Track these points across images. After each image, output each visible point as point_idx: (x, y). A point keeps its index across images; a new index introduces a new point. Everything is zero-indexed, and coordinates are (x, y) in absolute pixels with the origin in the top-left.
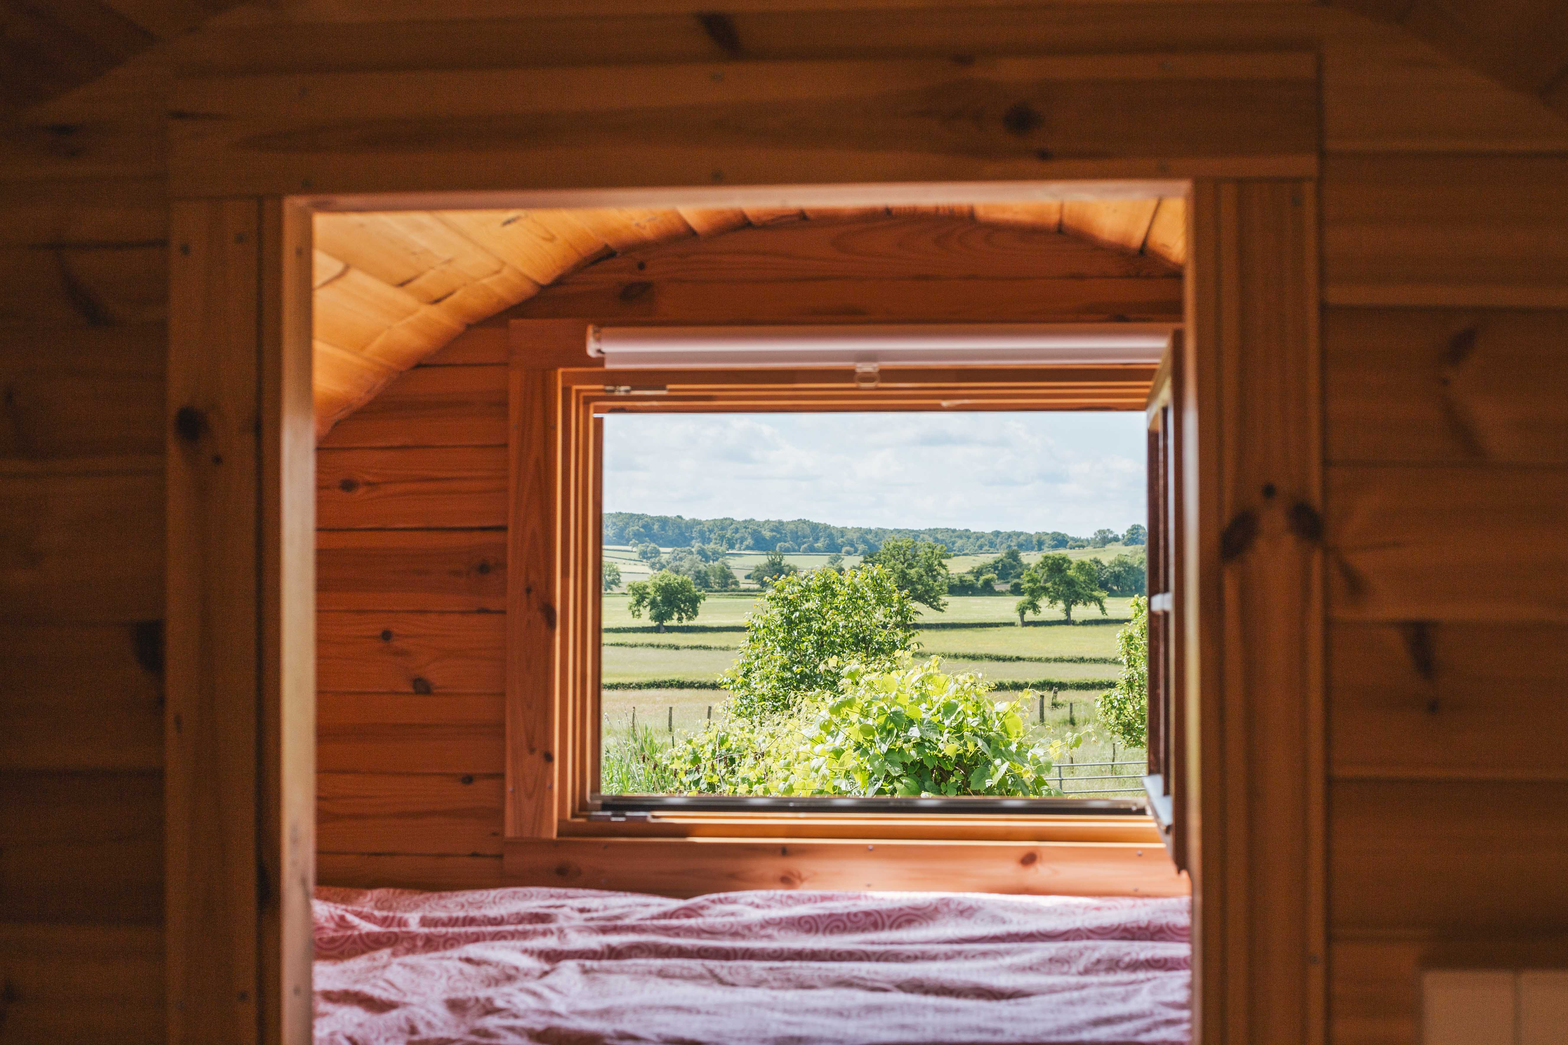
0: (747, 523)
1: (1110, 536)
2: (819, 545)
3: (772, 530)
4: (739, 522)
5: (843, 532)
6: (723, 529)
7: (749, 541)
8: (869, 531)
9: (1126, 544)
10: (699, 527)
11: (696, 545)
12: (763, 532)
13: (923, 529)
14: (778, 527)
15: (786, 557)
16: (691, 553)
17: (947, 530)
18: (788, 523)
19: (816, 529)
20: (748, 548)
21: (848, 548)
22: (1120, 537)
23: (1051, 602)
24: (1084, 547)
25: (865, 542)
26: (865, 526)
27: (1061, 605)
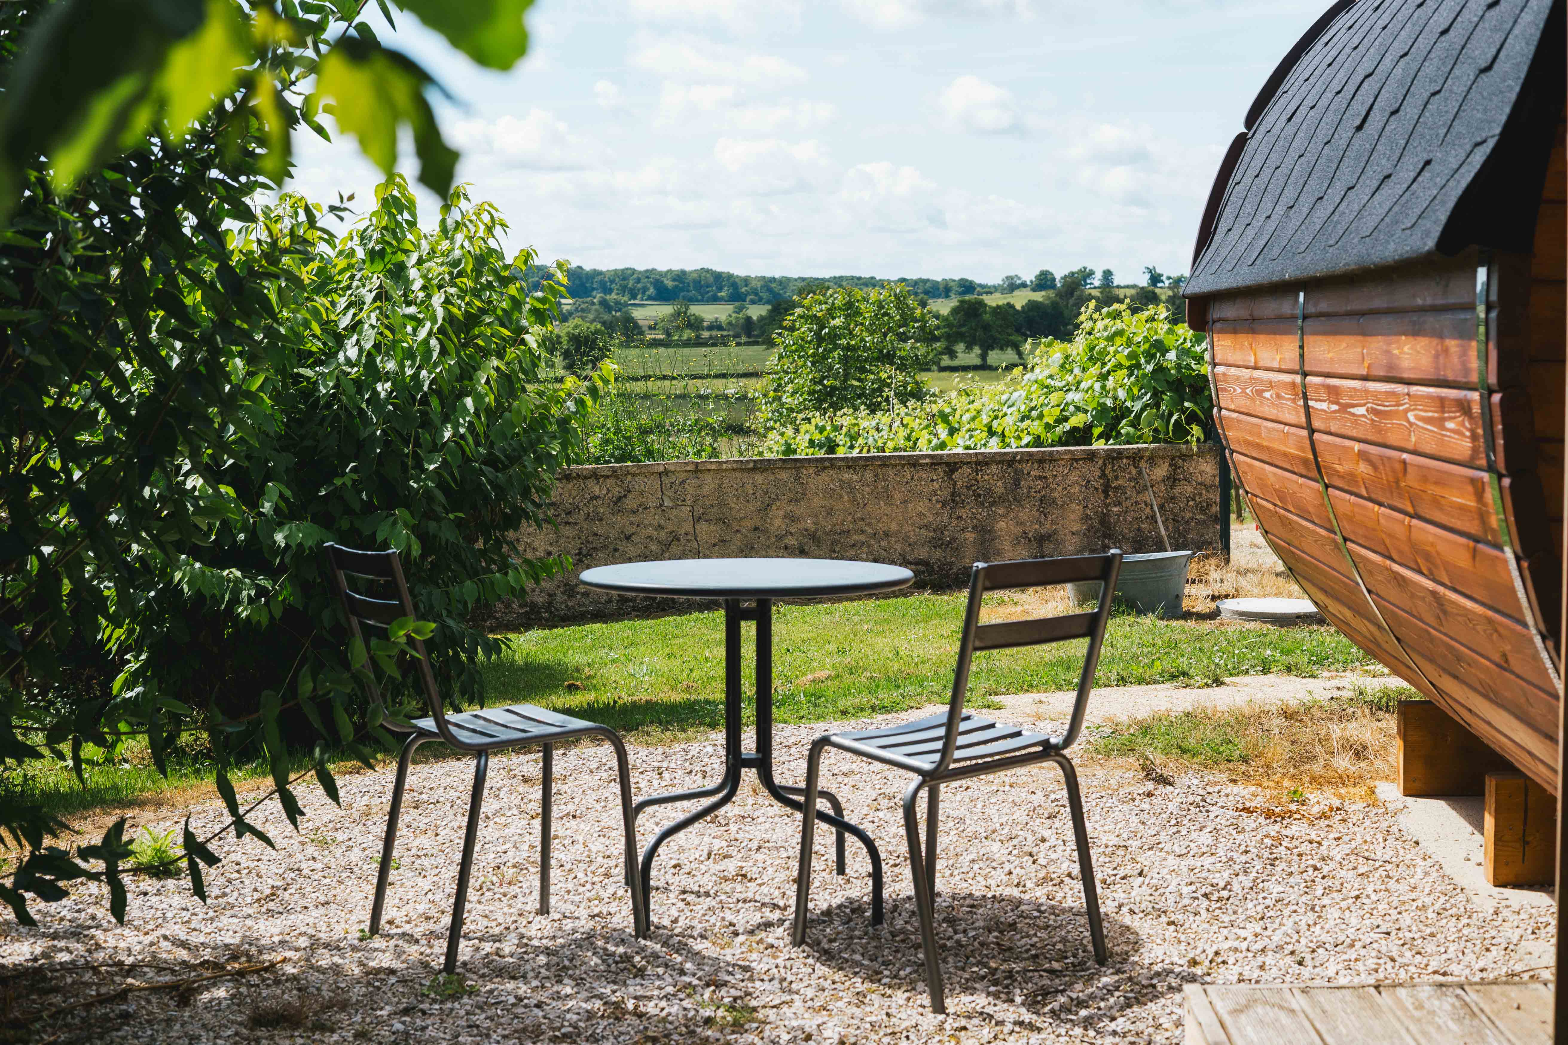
0: (649, 273)
1: (1019, 282)
2: (722, 294)
3: (674, 280)
4: (640, 272)
5: (746, 281)
6: (624, 279)
7: (651, 291)
8: (773, 280)
9: (1034, 290)
10: (600, 277)
11: (598, 296)
12: (666, 282)
13: (827, 277)
14: (681, 277)
15: (691, 307)
16: (593, 304)
17: (853, 278)
18: (691, 272)
19: (720, 279)
20: (650, 298)
21: (752, 297)
22: (1028, 283)
23: (967, 348)
24: (991, 293)
25: (770, 290)
26: (769, 274)
27: (977, 350)
